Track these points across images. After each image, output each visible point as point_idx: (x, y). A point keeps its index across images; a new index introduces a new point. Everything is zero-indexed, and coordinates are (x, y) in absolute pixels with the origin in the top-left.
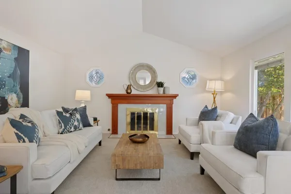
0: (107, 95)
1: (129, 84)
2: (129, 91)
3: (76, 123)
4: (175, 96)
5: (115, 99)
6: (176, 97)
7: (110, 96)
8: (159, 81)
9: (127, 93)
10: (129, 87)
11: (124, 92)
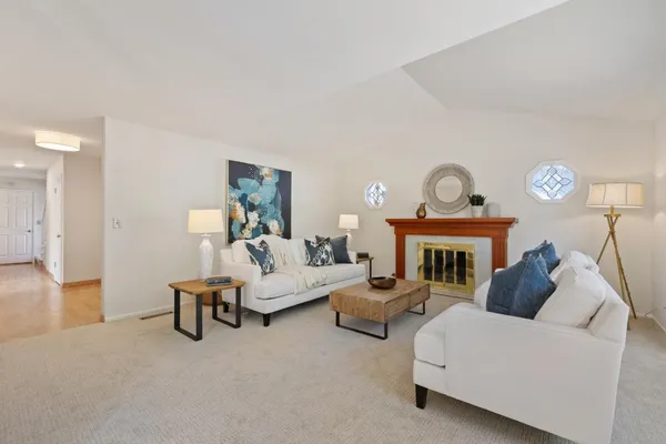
0: (387, 220)
1: (423, 201)
2: (422, 214)
3: (324, 256)
4: (509, 223)
5: (402, 227)
6: (511, 223)
7: (392, 222)
8: (476, 193)
9: (418, 216)
10: (422, 208)
11: (413, 216)
